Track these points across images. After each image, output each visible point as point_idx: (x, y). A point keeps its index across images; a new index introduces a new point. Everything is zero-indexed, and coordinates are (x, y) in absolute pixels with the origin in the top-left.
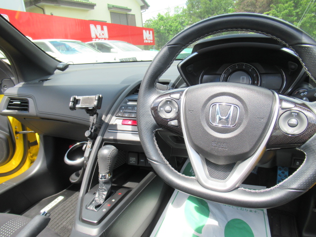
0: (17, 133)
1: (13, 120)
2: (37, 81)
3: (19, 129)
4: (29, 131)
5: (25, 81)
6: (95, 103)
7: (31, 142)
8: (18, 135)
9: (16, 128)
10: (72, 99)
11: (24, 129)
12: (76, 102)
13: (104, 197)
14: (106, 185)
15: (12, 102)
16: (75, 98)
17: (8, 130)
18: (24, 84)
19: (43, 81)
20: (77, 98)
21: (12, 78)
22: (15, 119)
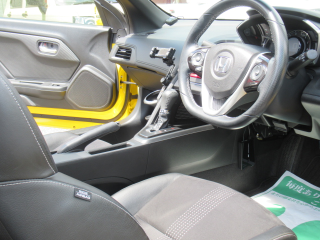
0: (121, 82)
1: (120, 69)
2: (144, 34)
3: (124, 80)
4: (132, 83)
5: (135, 33)
6: (167, 54)
7: (133, 94)
8: (122, 85)
9: (121, 78)
10: (153, 49)
11: (128, 80)
12: (156, 51)
13: (160, 127)
14: (163, 118)
15: (120, 50)
16: (155, 49)
17: (114, 78)
18: (133, 35)
19: (149, 33)
20: (157, 49)
21: (126, 29)
22: (122, 69)
